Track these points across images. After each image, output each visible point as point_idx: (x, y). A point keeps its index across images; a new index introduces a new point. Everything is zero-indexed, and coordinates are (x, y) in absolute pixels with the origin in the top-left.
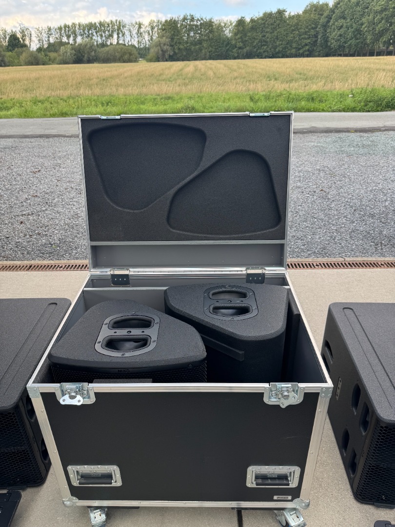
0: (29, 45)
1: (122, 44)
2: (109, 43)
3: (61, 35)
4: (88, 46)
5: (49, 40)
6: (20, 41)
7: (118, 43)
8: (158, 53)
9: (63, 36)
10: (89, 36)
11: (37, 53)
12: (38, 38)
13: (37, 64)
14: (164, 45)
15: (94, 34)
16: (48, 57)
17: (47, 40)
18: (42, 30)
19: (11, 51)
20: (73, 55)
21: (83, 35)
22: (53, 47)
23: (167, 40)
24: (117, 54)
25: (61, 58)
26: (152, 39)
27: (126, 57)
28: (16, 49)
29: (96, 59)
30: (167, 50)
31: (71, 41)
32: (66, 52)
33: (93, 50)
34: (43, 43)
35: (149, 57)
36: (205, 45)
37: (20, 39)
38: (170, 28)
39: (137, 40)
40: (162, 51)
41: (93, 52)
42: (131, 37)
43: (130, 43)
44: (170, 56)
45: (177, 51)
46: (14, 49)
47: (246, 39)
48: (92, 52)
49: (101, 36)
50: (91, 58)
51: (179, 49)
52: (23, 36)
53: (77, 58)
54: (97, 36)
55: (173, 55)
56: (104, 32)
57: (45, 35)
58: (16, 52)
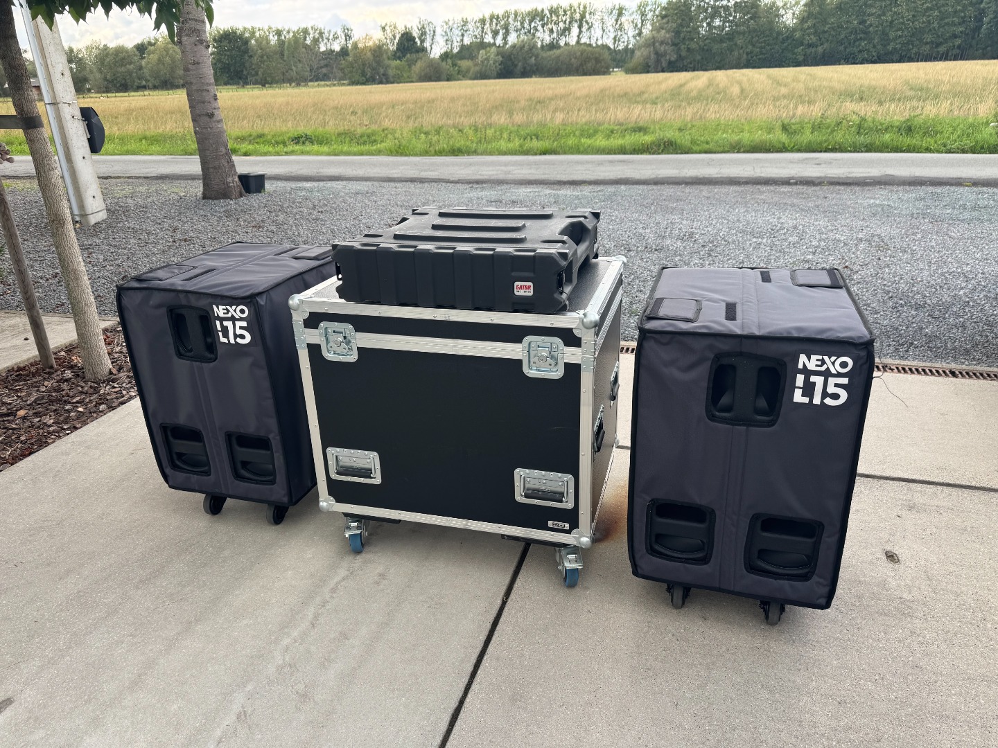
0: (429, 49)
1: (585, 43)
2: (562, 43)
3: (483, 32)
4: (526, 47)
5: (462, 40)
6: (416, 43)
7: (578, 42)
8: (649, 57)
9: (486, 34)
10: (529, 32)
11: (440, 61)
12: (445, 38)
13: (438, 79)
14: (662, 43)
15: (540, 28)
16: (457, 68)
17: (459, 40)
18: (454, 23)
19: (399, 58)
20: (497, 64)
21: (521, 30)
22: (467, 52)
23: (667, 36)
24: (573, 60)
25: (477, 68)
26: (640, 34)
27: (590, 65)
28: (408, 55)
29: (537, 69)
30: (665, 54)
31: (499, 41)
32: (487, 59)
33: (533, 55)
34: (452, 45)
35: (631, 65)
36: (738, 42)
37: (417, 40)
38: (676, 14)
39: (612, 35)
40: (657, 53)
41: (534, 58)
42: (604, 31)
43: (600, 43)
44: (670, 63)
45: (684, 53)
46: (404, 56)
47: (826, 29)
48: (531, 57)
49: (551, 31)
50: (528, 68)
51: (689, 49)
52: (422, 35)
53: (504, 68)
54: (544, 31)
55: (677, 60)
56: (557, 24)
57: (457, 32)
58: (407, 61)
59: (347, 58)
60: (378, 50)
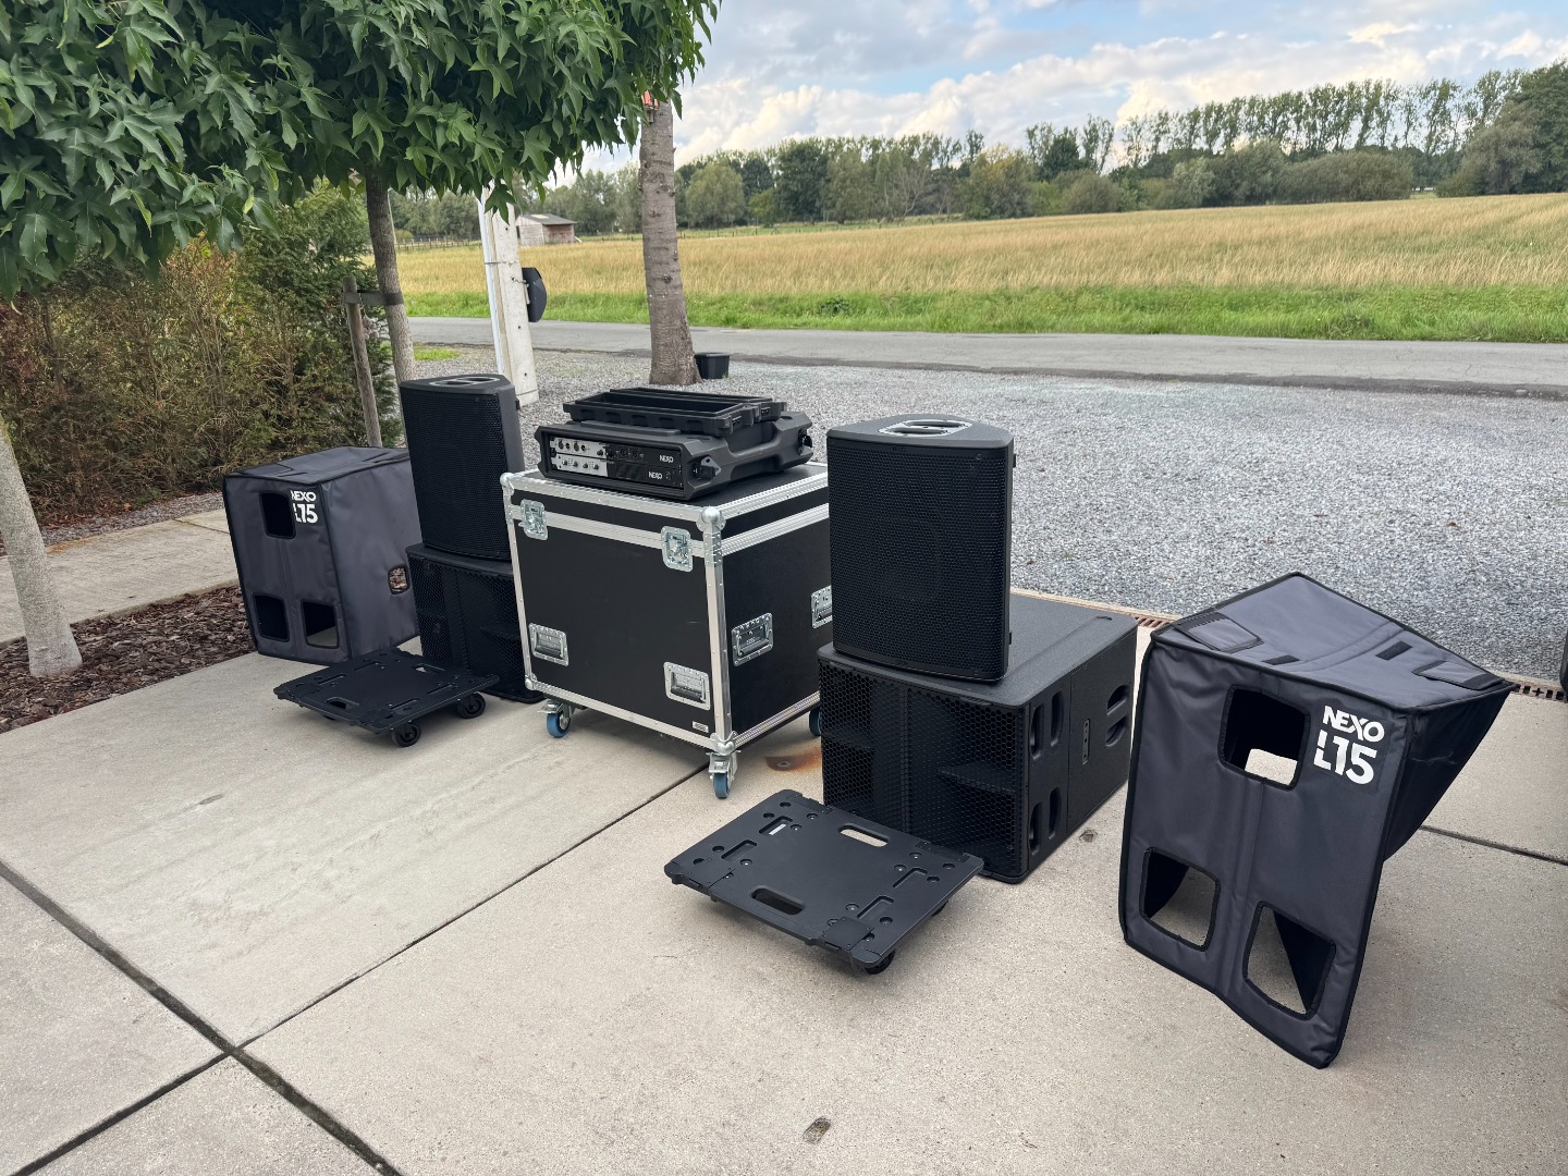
1: (1373, 146)
2: (1330, 147)
4: (1259, 155)
5: (1155, 147)
7: (1360, 146)
9: (1197, 136)
16: (1136, 191)
19: (1048, 178)
20: (1206, 185)
23: (1526, 130)
25: (1171, 191)
26: (1479, 127)
28: (1062, 174)
29: (1275, 191)
31: (1217, 147)
32: (1189, 177)
33: (1270, 168)
35: (1448, 182)
37: (1081, 149)
39: (1425, 132)
41: (1270, 174)
42: (1409, 124)
46: (1055, 175)
53: (1217, 191)
58: (1059, 182)
60: (1015, 167)
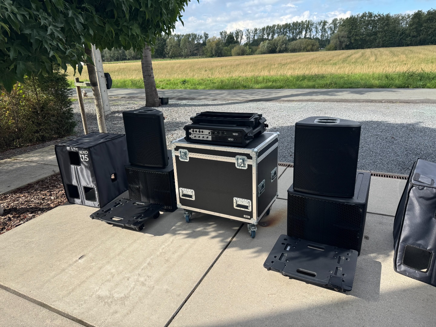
0: (240, 41)
2: (298, 38)
3: (263, 34)
5: (254, 38)
6: (234, 39)
7: (305, 37)
8: (336, 43)
9: (265, 34)
10: (283, 33)
11: (244, 46)
12: (247, 37)
13: (243, 55)
14: (342, 37)
15: (288, 31)
16: (251, 49)
17: (252, 37)
18: (251, 30)
19: (227, 46)
20: (268, 48)
21: (280, 33)
22: (256, 42)
24: (302, 45)
25: (260, 50)
27: (309, 47)
28: (231, 45)
29: (286, 49)
30: (344, 41)
33: (284, 43)
34: (249, 40)
35: (328, 47)
36: (379, 36)
39: (320, 34)
40: (340, 42)
43: (315, 37)
44: (346, 45)
45: (352, 41)
49: (293, 33)
50: (282, 49)
51: (355, 39)
52: (237, 36)
53: (271, 49)
54: (290, 33)
55: (349, 44)
56: (296, 30)
57: (252, 34)
59: (205, 46)
60: (218, 43)
